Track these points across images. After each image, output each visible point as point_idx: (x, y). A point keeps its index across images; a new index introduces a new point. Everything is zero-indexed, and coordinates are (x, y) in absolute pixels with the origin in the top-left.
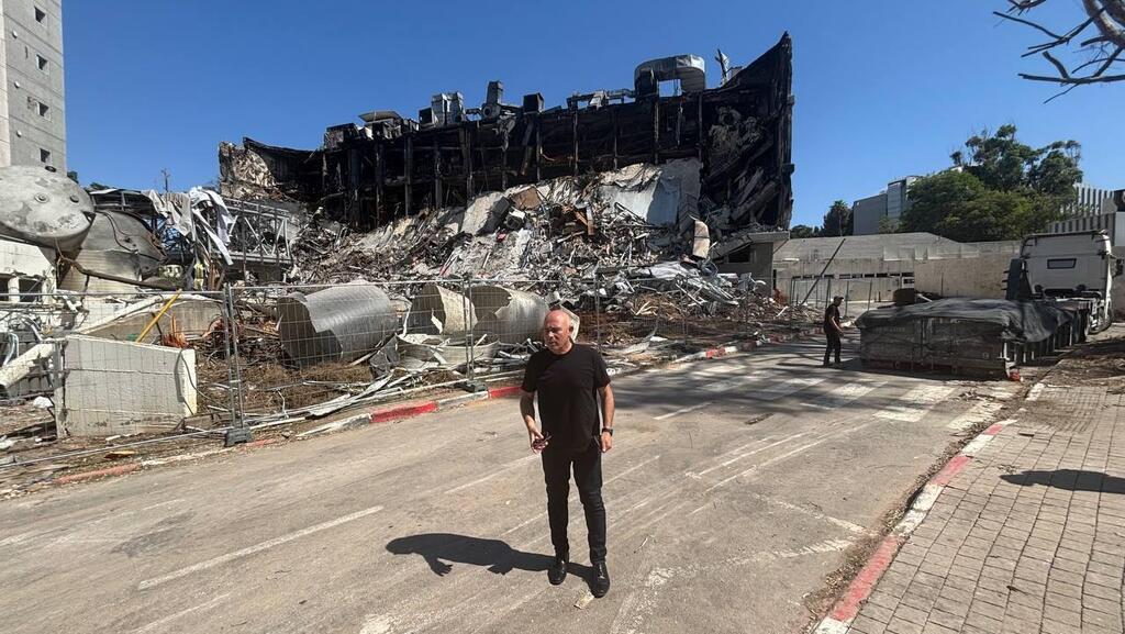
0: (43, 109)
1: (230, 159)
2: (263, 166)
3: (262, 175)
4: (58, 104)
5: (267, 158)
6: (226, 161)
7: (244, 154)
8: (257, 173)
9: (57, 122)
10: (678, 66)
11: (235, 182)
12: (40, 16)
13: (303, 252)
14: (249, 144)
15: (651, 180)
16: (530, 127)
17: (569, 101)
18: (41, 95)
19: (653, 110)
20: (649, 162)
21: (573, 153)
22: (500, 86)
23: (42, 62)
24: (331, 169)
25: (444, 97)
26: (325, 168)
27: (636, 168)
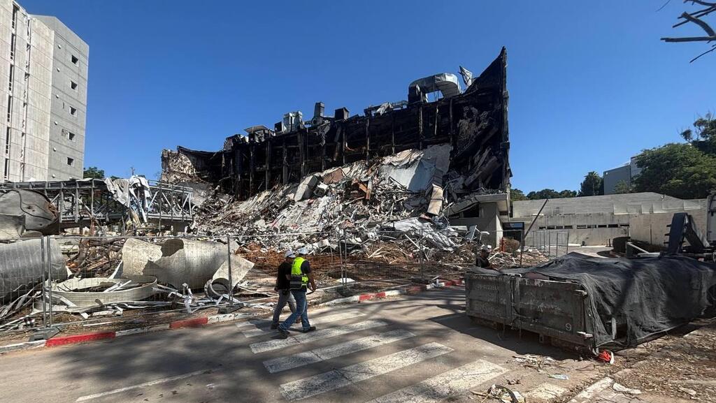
0: (72, 136)
1: (168, 159)
2: (188, 162)
3: (187, 168)
4: (81, 134)
5: (192, 158)
6: (165, 160)
7: (177, 156)
8: (184, 166)
9: (80, 142)
10: (437, 82)
11: (171, 172)
12: (74, 86)
13: (203, 213)
14: (181, 150)
15: (416, 160)
16: (339, 130)
17: (366, 111)
18: (70, 128)
19: (419, 112)
20: (415, 148)
21: (366, 146)
22: (322, 105)
23: (73, 111)
24: (227, 162)
25: (291, 115)
26: (223, 162)
27: (407, 152)
